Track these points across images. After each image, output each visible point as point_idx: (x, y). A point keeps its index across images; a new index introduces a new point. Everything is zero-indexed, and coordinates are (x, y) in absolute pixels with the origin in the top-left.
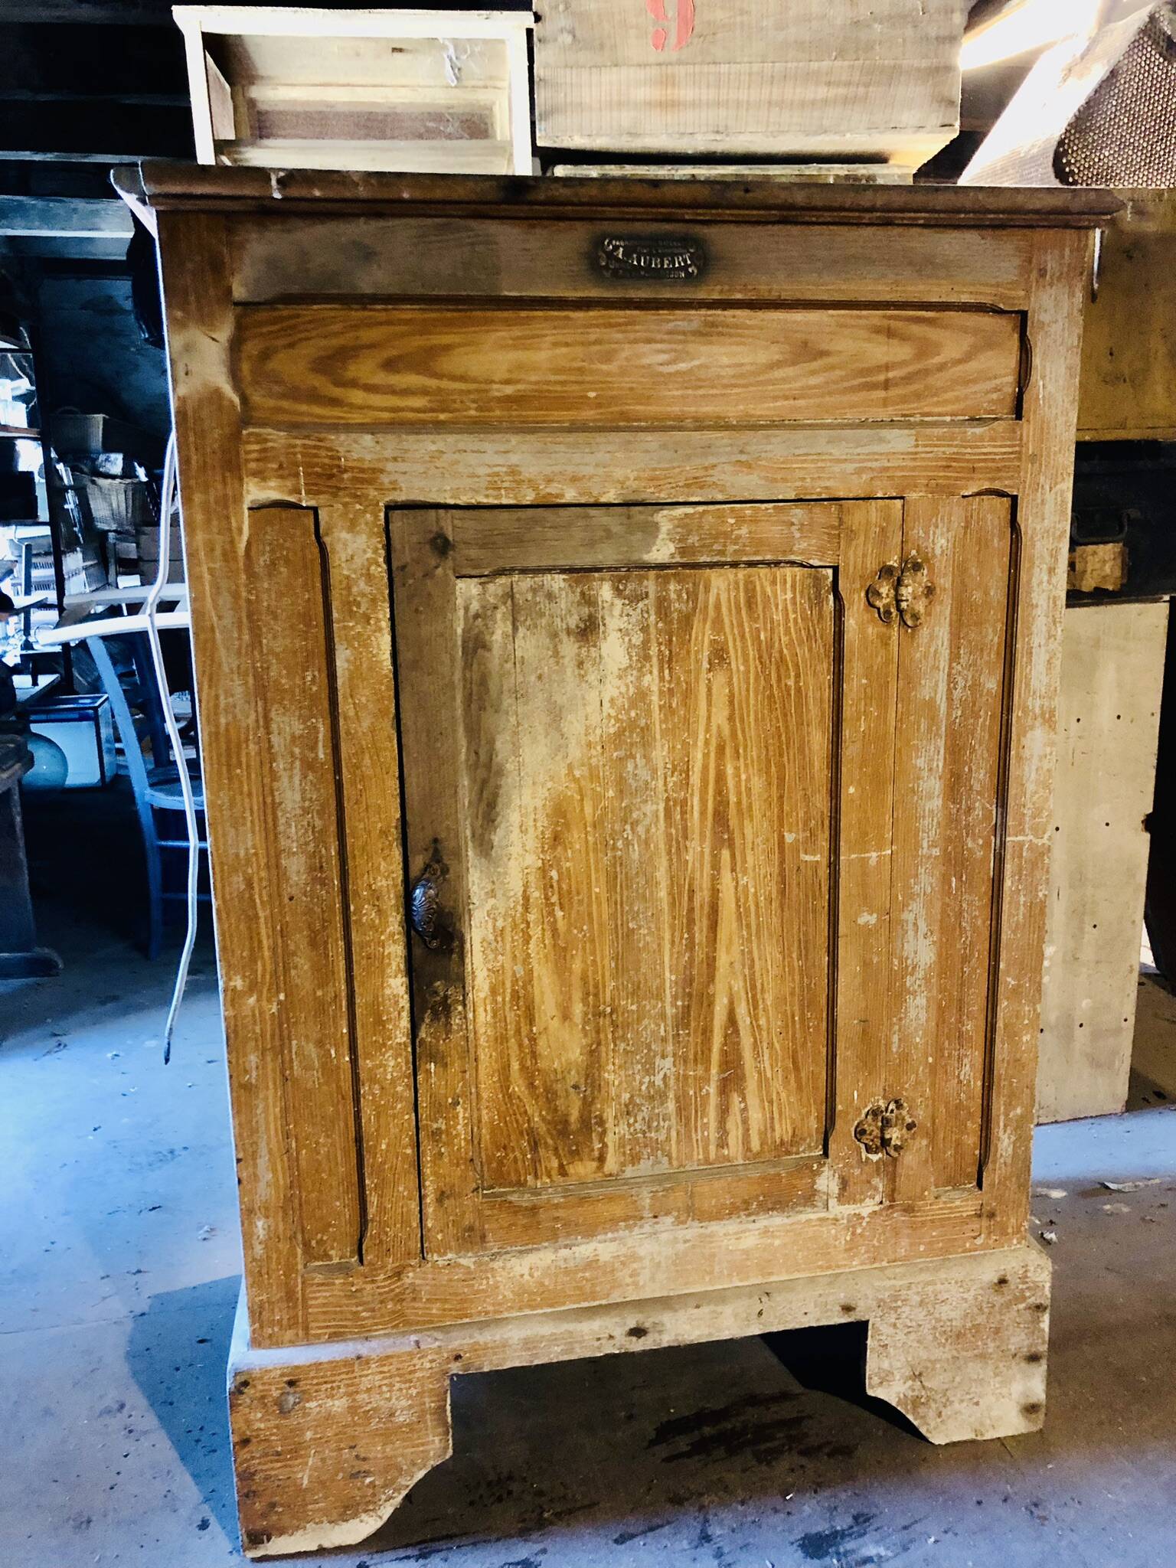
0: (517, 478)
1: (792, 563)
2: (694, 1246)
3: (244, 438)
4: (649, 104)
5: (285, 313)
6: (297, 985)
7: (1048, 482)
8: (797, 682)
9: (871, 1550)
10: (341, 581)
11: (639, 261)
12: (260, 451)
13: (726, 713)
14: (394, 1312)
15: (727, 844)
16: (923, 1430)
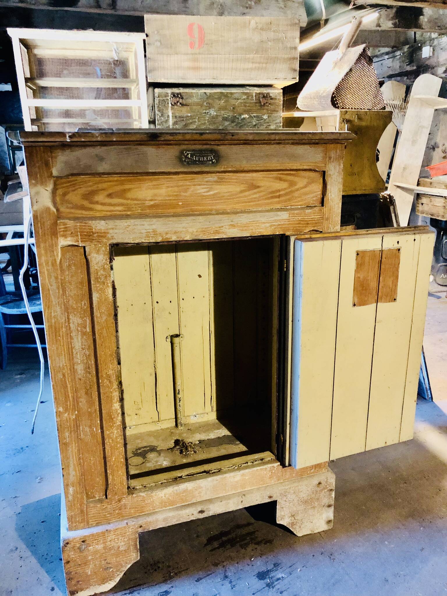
0: (155, 233)
2: (219, 482)
3: (58, 224)
4: (189, 68)
5: (72, 179)
6: (82, 408)
7: (332, 226)
9: (280, 576)
10: (94, 271)
11: (196, 158)
12: (64, 228)
14: (118, 514)
16: (295, 533)
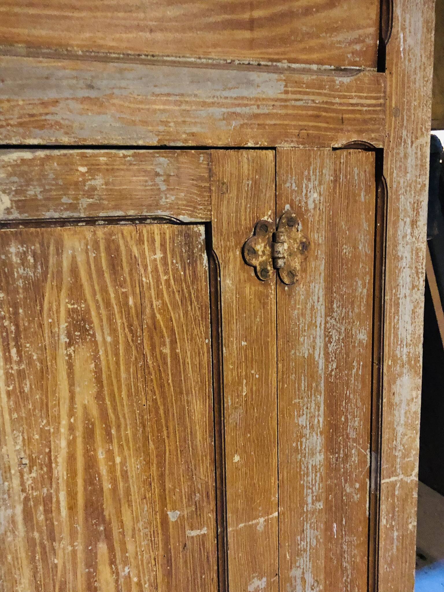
1: (160, 220)
7: (410, 136)
8: (173, 349)
13: (94, 390)
15: (103, 536)
